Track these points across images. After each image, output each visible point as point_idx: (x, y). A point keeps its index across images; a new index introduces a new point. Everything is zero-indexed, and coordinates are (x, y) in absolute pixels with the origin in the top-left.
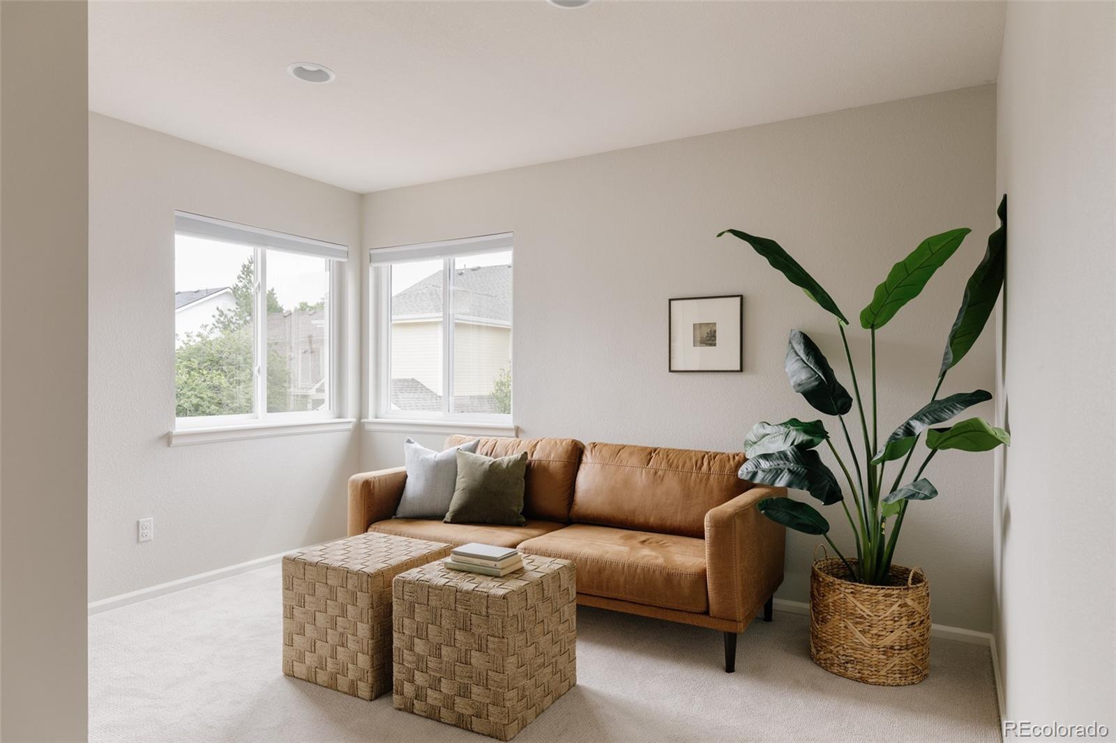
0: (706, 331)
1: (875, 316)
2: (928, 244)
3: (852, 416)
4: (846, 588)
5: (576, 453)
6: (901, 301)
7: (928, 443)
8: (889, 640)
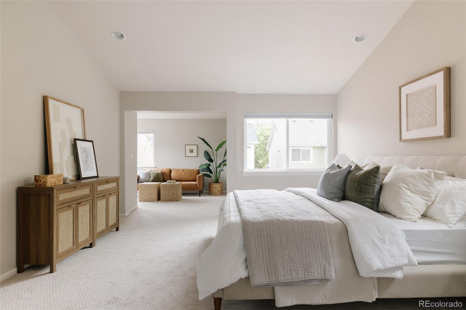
0: (191, 150)
1: (217, 150)
2: (223, 142)
3: (214, 163)
4: (214, 184)
5: (170, 171)
6: (220, 148)
7: (223, 165)
8: (218, 190)
